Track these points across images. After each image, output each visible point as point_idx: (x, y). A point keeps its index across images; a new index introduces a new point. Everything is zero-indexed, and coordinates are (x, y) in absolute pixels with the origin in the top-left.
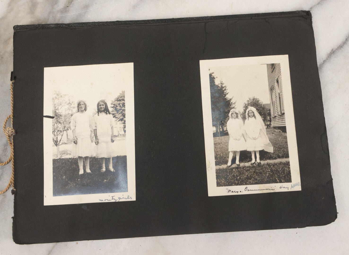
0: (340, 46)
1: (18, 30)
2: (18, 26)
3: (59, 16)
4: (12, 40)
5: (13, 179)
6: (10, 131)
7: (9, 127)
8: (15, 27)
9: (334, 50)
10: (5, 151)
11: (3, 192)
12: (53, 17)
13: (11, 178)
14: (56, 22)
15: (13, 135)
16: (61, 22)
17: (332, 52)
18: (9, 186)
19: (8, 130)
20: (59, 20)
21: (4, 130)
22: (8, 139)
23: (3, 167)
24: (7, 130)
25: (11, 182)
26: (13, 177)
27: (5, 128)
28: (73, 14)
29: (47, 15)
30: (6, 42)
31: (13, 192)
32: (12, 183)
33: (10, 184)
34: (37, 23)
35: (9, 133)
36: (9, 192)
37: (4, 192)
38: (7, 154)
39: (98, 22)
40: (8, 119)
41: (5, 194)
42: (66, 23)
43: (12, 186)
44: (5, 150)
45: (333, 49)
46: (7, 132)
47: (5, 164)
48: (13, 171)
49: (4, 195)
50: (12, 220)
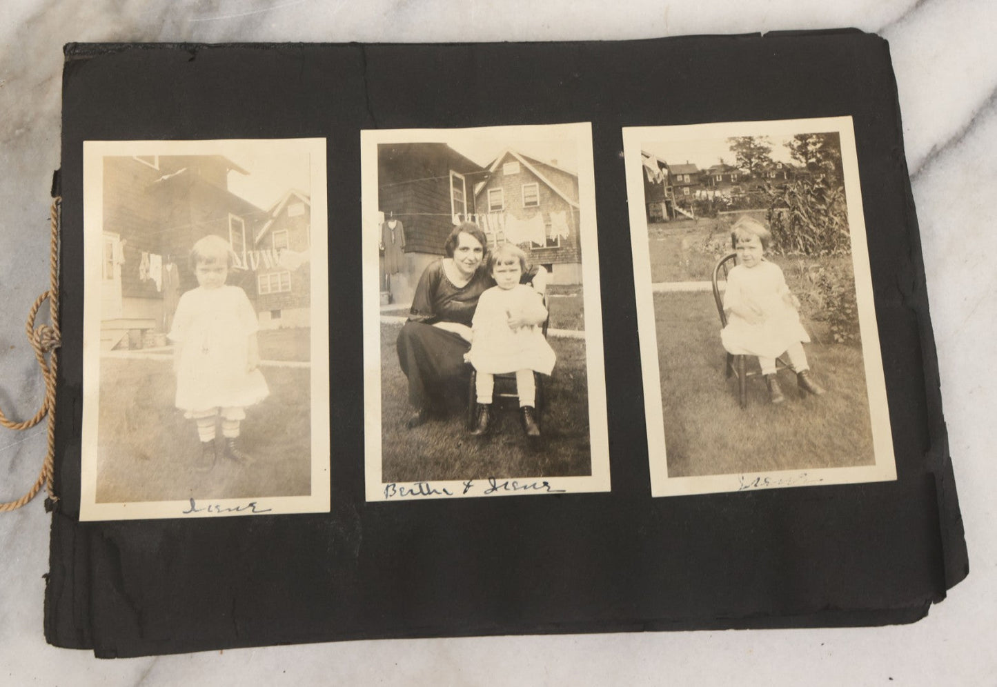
0: (954, 138)
1: (77, 58)
2: (76, 45)
3: (190, 20)
4: (58, 82)
5: (50, 471)
6: (45, 337)
7: (43, 326)
8: (68, 48)
9: (938, 148)
10: (29, 388)
11: (19, 505)
12: (173, 22)
13: (43, 467)
14: (183, 37)
15: (56, 346)
16: (195, 39)
17: (932, 154)
18: (38, 486)
19: (40, 333)
20: (191, 32)
21: (29, 332)
22: (38, 358)
23: (21, 434)
24: (37, 333)
25: (44, 478)
26: (50, 463)
27: (32, 327)
28: (229, 17)
29: (157, 17)
30: (41, 87)
31: (49, 505)
32: (47, 479)
33: (39, 483)
34: (127, 38)
35: (43, 342)
36: (39, 504)
37: (23, 505)
38: (35, 397)
39: (301, 43)
40: (41, 301)
41: (24, 508)
42: (210, 43)
43: (45, 488)
44: (29, 386)
45: (935, 146)
46: (38, 339)
47: (29, 424)
48: (51, 447)
49: (22, 513)
50: (45, 583)
